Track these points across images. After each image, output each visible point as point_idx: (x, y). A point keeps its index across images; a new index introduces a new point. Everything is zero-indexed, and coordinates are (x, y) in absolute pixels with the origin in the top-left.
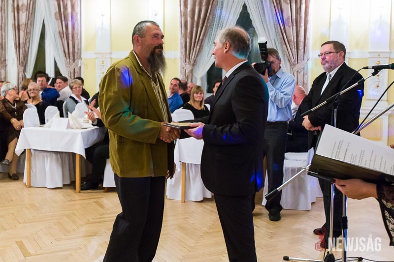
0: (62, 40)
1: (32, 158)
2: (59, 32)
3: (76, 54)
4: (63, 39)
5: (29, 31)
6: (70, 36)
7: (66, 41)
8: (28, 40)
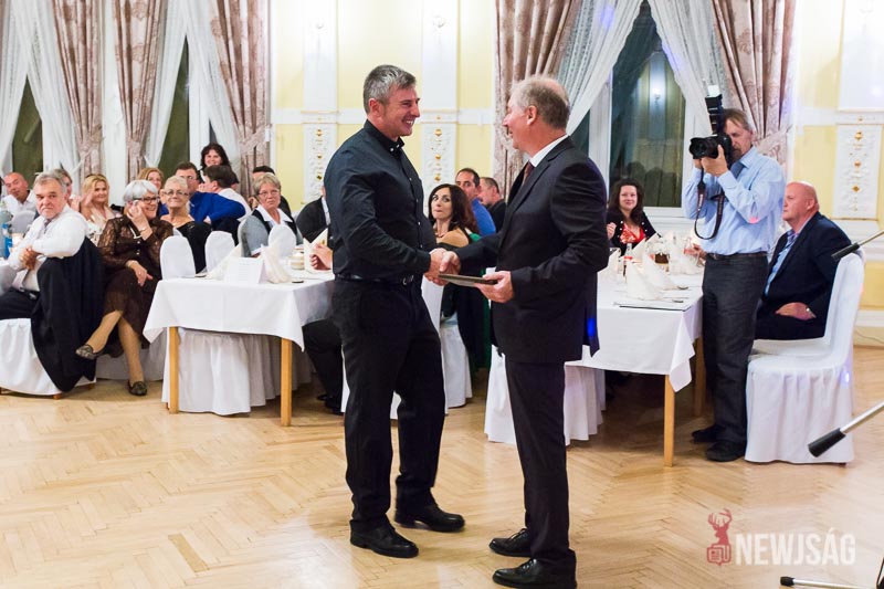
0: (226, 81)
1: (182, 348)
2: (221, 65)
3: (258, 115)
4: (230, 81)
5: (152, 61)
6: (246, 73)
7: (236, 84)
8: (150, 82)
